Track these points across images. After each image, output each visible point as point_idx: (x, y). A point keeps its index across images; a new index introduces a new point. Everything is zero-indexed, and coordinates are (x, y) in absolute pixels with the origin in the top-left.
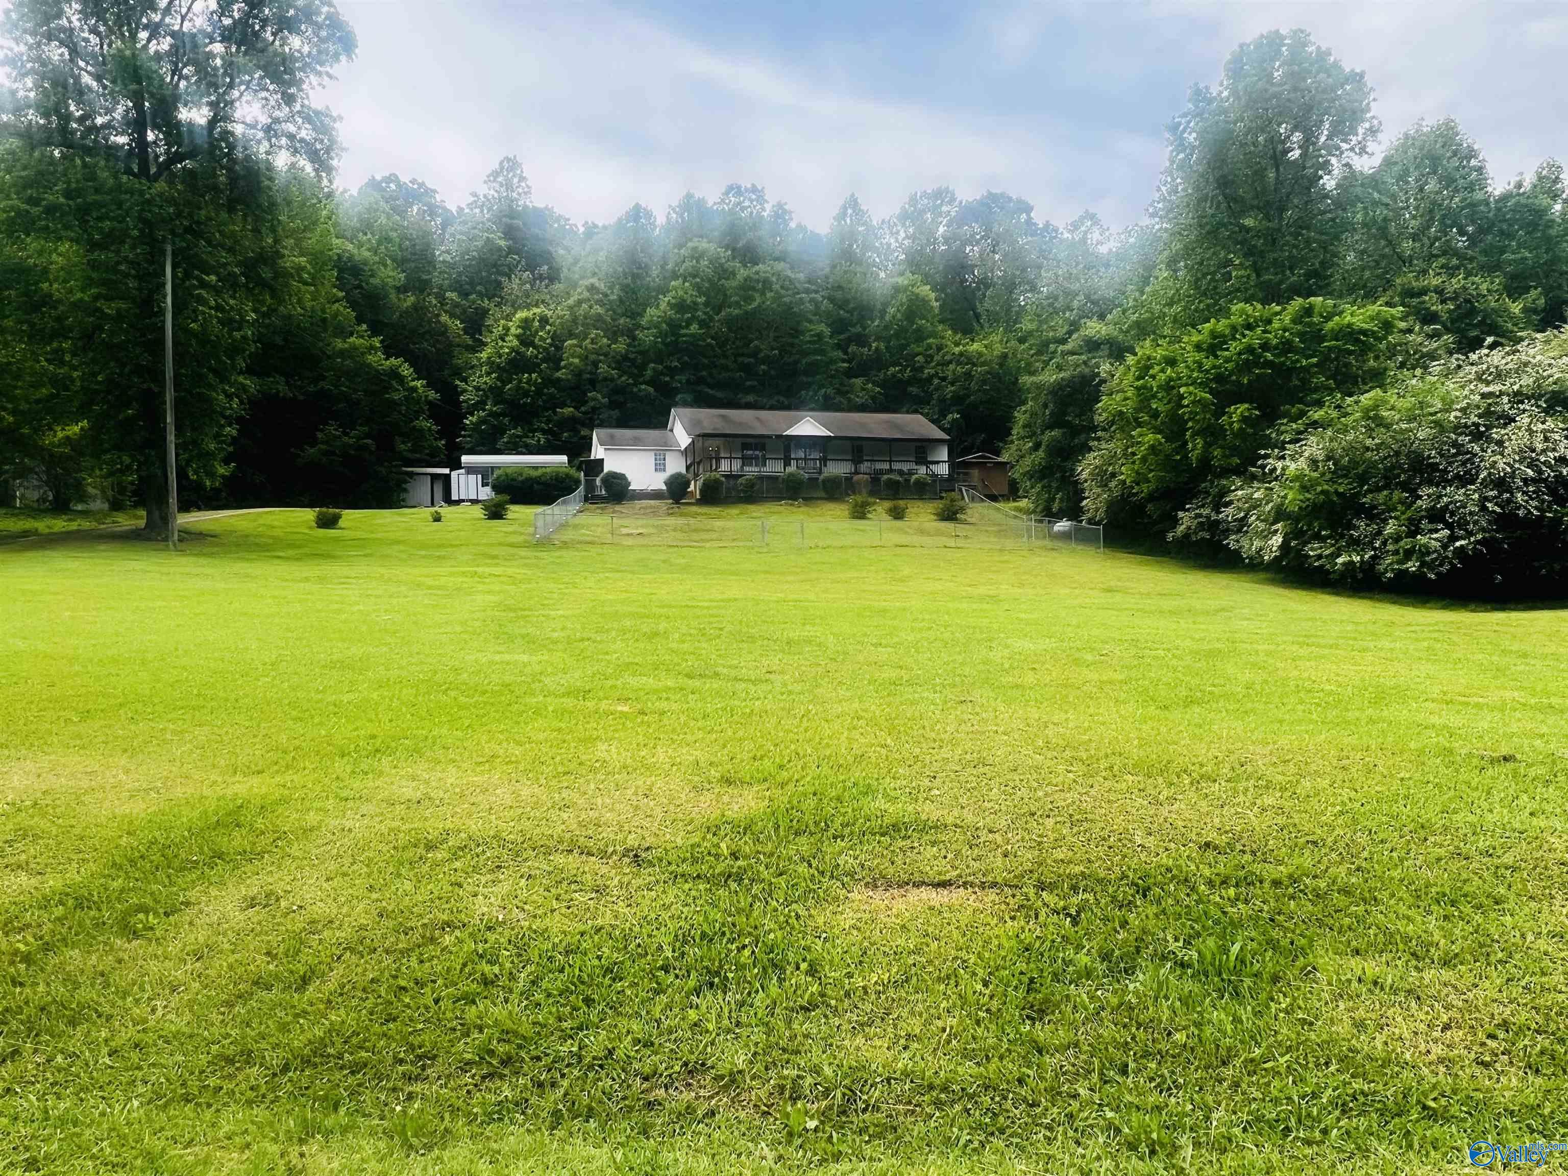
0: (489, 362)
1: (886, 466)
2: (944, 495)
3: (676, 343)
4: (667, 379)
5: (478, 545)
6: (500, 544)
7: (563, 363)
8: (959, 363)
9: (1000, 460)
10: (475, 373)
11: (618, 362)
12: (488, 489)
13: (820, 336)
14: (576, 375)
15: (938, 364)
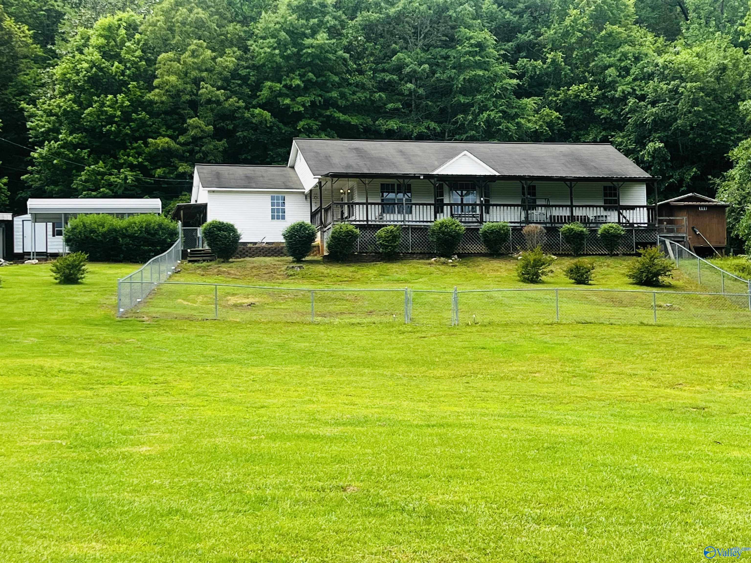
0: (65, 80)
1: (566, 212)
2: (641, 251)
3: (298, 55)
4: (287, 101)
5: (45, 322)
6: (74, 321)
7: (156, 82)
8: (663, 78)
9: (716, 201)
10: (45, 93)
11: (225, 79)
12: (60, 239)
13: (481, 46)
14: (171, 97)
15: (635, 80)
